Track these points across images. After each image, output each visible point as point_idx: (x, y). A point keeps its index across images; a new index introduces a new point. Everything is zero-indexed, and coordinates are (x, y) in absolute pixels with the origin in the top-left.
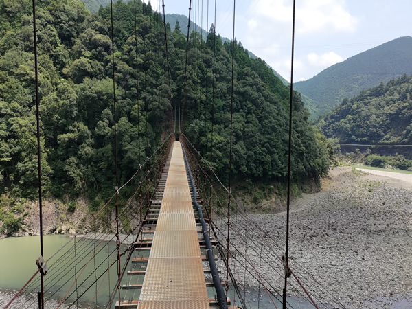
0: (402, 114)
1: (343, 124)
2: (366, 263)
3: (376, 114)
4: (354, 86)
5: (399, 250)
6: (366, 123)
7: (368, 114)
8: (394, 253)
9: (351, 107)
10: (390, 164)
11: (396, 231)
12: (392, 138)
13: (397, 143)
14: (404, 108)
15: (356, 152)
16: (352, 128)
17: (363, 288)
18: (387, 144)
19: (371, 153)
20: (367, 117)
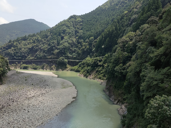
0: (34, 48)
1: (10, 51)
2: (30, 113)
3: (24, 48)
4: (13, 35)
5: (41, 103)
6: (20, 51)
7: (21, 48)
8: (40, 105)
9: (13, 44)
10: (30, 68)
11: (39, 95)
12: (30, 58)
13: (32, 60)
14: (35, 46)
15: (16, 64)
16: (14, 53)
17: (31, 126)
18: (29, 60)
19: (23, 64)
20: (20, 49)
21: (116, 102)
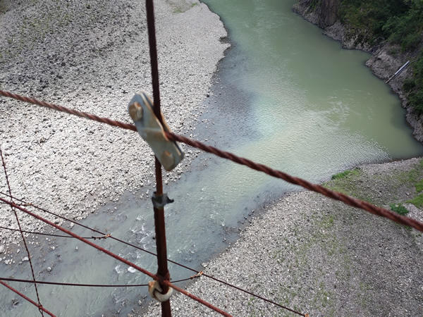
11: (121, 39)
21: (353, 41)
